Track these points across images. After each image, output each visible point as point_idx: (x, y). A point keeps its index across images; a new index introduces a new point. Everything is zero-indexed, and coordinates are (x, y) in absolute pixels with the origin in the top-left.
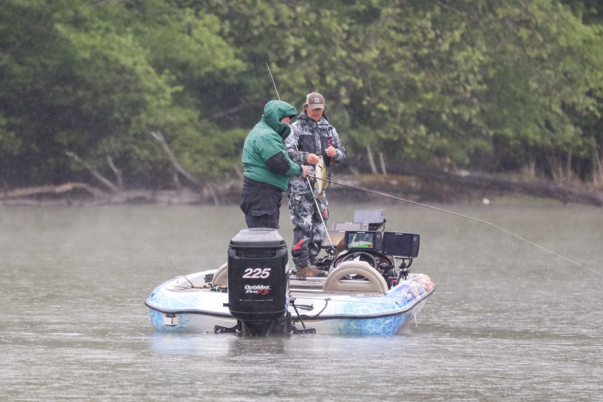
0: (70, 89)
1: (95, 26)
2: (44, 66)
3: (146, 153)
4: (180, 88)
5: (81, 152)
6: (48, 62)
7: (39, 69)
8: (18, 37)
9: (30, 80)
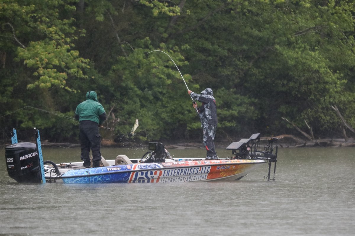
0: (285, 82)
1: (298, 46)
2: (271, 69)
3: (328, 118)
4: (345, 81)
5: (292, 118)
6: (273, 67)
7: (268, 71)
8: (257, 53)
9: (263, 77)
